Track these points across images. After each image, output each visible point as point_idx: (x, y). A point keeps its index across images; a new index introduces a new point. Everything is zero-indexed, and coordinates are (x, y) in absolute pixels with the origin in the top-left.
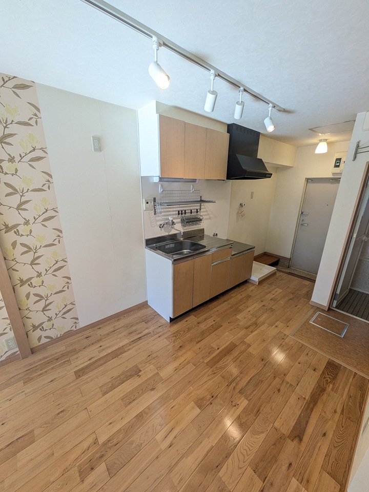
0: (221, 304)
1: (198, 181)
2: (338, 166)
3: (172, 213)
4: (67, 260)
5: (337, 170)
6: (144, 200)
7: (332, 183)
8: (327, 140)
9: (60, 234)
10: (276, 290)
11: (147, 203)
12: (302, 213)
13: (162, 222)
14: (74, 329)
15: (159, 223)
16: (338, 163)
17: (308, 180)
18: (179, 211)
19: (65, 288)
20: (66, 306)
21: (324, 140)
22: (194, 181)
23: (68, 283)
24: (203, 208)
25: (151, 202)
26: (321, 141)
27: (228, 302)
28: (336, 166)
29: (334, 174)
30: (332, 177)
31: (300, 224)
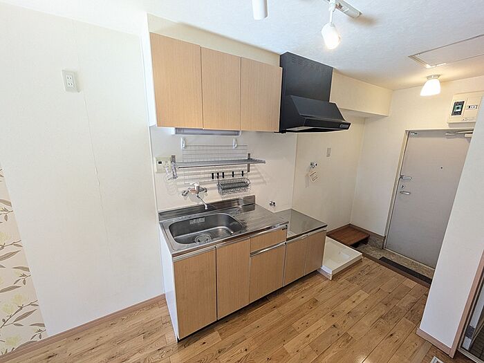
0: (267, 312)
1: (240, 133)
2: (460, 113)
3: (203, 176)
4: (23, 243)
5: (457, 119)
6: (155, 159)
7: (448, 137)
8: (439, 76)
9: (8, 207)
10: (358, 294)
11: (160, 163)
12: (401, 177)
13: (186, 189)
14: (37, 339)
15: (182, 190)
16: (458, 108)
17: (409, 133)
18: (213, 174)
19: (20, 283)
20: (21, 308)
21: (435, 76)
22: (236, 133)
23: (24, 275)
24: (253, 170)
25: (167, 162)
26: (429, 78)
27: (280, 308)
28: (455, 113)
29: (450, 124)
30: (447, 128)
31: (399, 191)
